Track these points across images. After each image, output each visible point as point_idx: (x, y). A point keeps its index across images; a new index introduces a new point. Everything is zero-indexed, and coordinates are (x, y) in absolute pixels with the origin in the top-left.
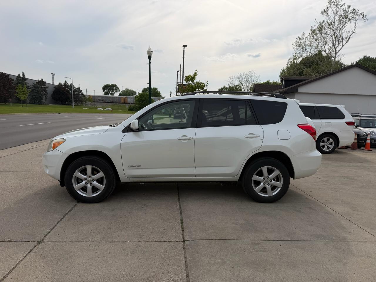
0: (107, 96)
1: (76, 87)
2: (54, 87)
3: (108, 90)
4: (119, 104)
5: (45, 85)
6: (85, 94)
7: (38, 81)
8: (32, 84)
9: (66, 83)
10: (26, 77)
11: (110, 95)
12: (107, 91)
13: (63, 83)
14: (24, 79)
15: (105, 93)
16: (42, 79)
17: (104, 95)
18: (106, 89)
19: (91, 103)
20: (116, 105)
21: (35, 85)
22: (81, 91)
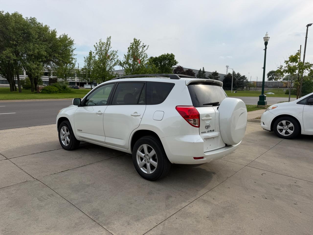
0: (271, 81)
1: (242, 76)
2: (224, 77)
3: (273, 76)
4: (281, 88)
5: (217, 76)
6: (249, 80)
7: (213, 73)
8: (209, 75)
9: (234, 72)
10: (205, 71)
11: (273, 80)
12: (271, 77)
13: (231, 73)
14: (204, 72)
15: (269, 79)
16: (216, 71)
17: (268, 80)
18: (270, 75)
19: (253, 88)
20: (277, 89)
21: (210, 76)
22: (246, 78)
